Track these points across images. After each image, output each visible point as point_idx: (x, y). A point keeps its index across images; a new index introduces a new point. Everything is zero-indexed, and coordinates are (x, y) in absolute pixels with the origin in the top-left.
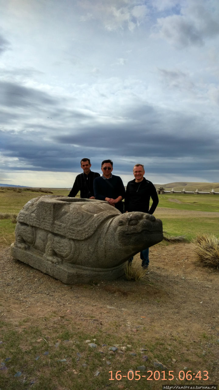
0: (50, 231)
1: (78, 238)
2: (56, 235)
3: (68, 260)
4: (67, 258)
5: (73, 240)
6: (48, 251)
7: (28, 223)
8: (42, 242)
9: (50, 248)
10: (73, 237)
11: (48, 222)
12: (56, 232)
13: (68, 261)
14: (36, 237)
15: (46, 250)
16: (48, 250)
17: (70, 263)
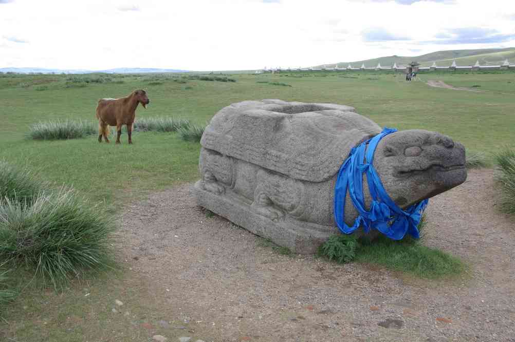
0: (261, 165)
1: (312, 179)
2: (272, 172)
3: (295, 215)
4: (293, 212)
5: (303, 182)
6: (259, 199)
7: (221, 151)
8: (248, 184)
9: (261, 194)
10: (303, 178)
11: (257, 150)
12: (272, 168)
13: (294, 217)
14: (236, 175)
15: (256, 198)
16: (259, 197)
17: (298, 220)
